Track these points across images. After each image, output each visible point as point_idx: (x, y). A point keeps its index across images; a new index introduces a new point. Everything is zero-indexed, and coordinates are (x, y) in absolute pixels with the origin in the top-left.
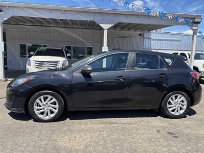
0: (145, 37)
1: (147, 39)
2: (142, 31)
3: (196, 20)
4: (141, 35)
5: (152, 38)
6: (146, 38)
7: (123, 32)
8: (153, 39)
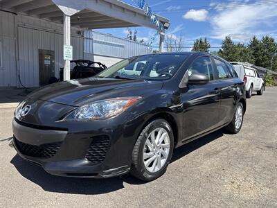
0: (85, 36)
1: (88, 40)
2: (81, 27)
3: (166, 25)
4: (79, 33)
5: (94, 39)
6: (87, 38)
7: (53, 23)
8: (96, 41)
